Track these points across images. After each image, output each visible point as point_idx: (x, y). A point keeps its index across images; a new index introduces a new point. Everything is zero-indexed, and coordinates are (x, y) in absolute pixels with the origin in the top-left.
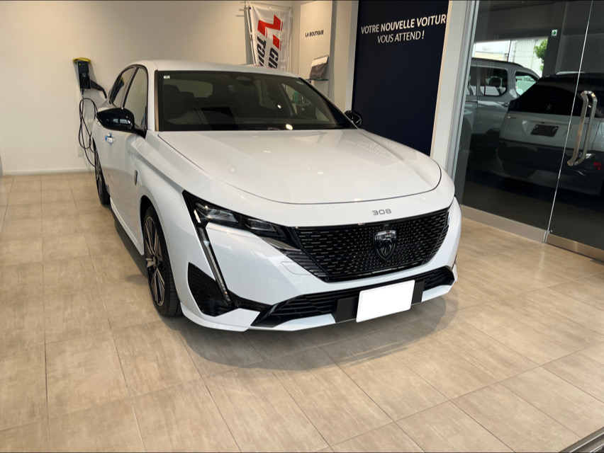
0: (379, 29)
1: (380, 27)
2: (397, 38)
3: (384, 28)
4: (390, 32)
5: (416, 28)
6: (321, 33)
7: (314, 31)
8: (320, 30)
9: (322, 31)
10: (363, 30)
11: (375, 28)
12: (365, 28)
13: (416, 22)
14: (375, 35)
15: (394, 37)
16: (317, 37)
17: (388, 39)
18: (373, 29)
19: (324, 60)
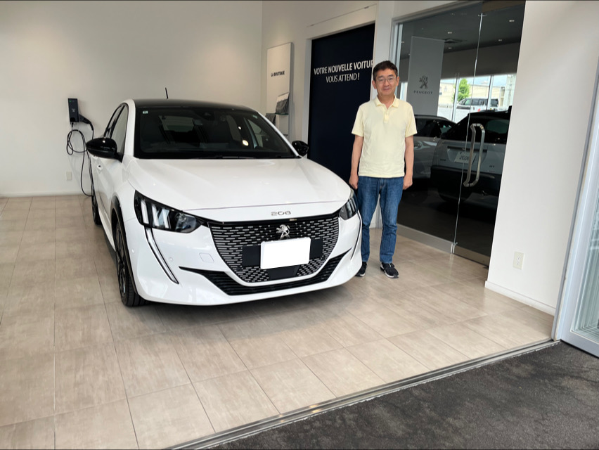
0: (327, 71)
1: (327, 69)
2: (341, 79)
3: (330, 70)
4: (335, 74)
5: (354, 71)
6: (282, 73)
7: (277, 72)
8: (282, 71)
9: (284, 72)
10: (316, 72)
11: (323, 70)
12: (317, 70)
13: (353, 65)
14: (323, 76)
15: (338, 78)
16: (279, 76)
17: (333, 79)
18: (323, 71)
19: (286, 97)
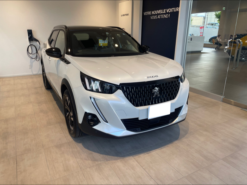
1: (151, 12)
2: (159, 17)
3: (153, 13)
4: (156, 14)
5: (166, 13)
6: (127, 15)
7: (125, 14)
8: (127, 13)
9: (128, 14)
10: (145, 14)
11: (149, 13)
13: (166, 10)
14: (150, 16)
15: (157, 17)
17: (155, 17)
